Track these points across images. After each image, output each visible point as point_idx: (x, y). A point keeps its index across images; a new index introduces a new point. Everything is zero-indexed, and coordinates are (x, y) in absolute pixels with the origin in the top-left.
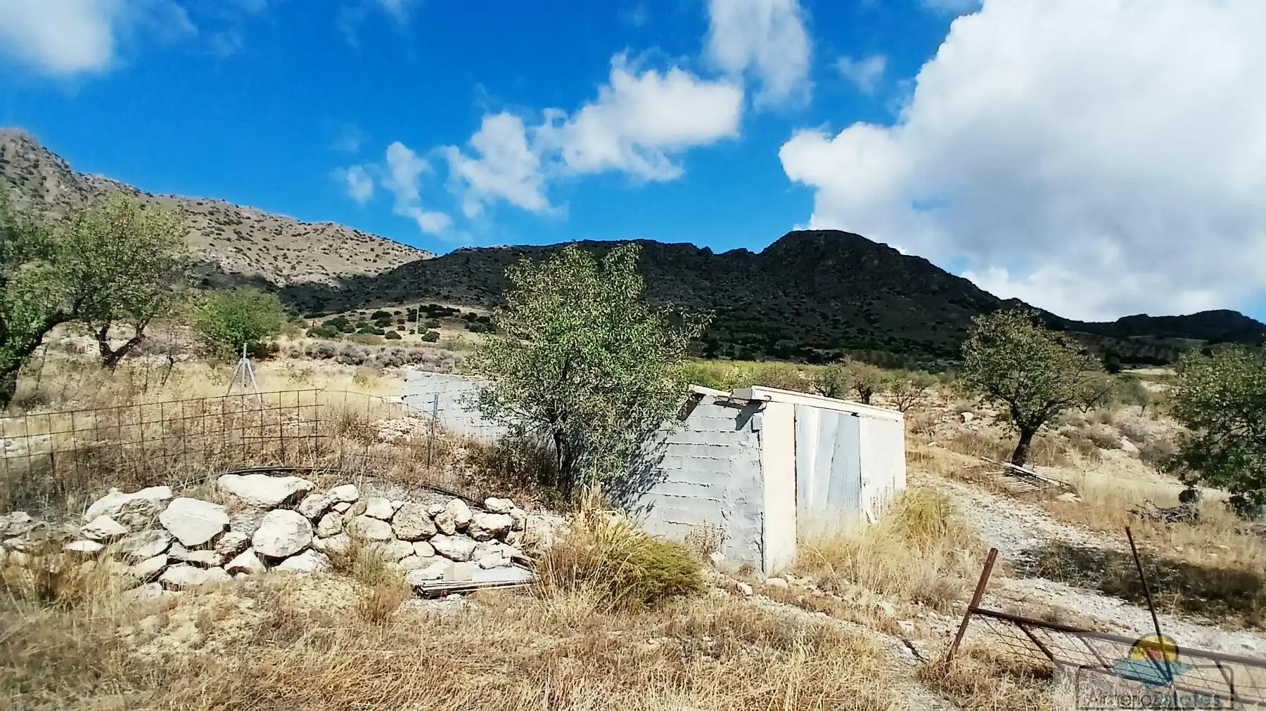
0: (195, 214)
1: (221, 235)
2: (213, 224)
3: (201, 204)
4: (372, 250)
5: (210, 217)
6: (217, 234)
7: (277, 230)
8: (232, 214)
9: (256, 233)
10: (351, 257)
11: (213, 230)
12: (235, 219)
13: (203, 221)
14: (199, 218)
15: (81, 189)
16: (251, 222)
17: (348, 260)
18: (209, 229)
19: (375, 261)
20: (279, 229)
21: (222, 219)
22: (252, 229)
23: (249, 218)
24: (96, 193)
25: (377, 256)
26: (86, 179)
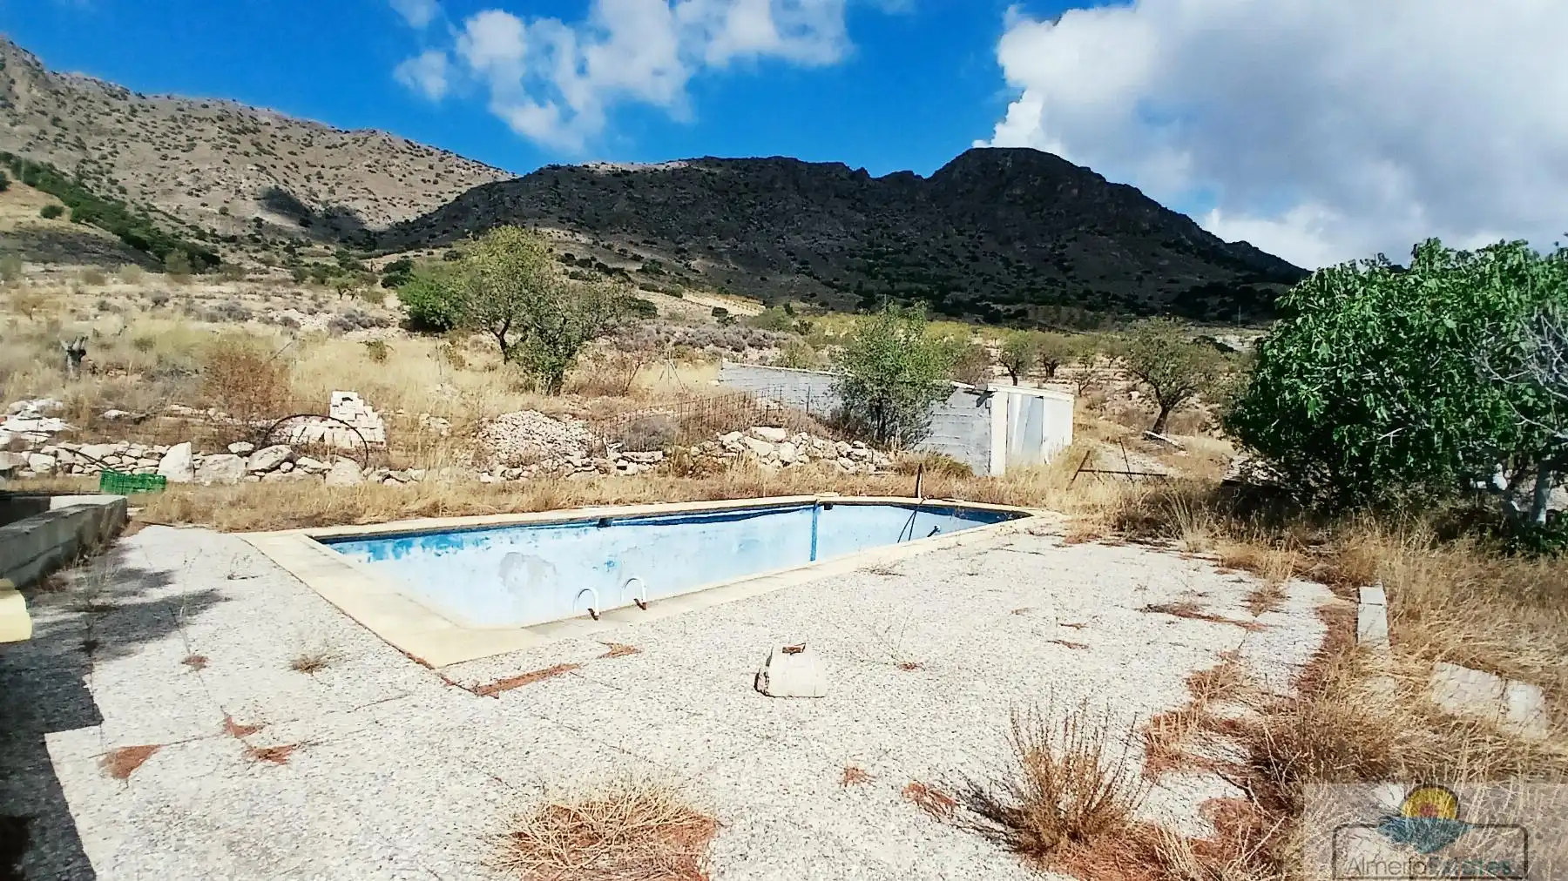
0: (200, 120)
1: (235, 147)
2: (225, 133)
3: (207, 107)
4: (431, 167)
5: (219, 124)
6: (231, 147)
7: (305, 140)
8: (246, 119)
9: (279, 144)
10: (404, 176)
11: (225, 140)
12: (250, 125)
13: (212, 131)
14: (207, 126)
15: (57, 93)
16: (271, 130)
17: (401, 180)
18: (221, 141)
19: (436, 183)
20: (309, 138)
21: (235, 126)
22: (273, 139)
23: (268, 124)
24: (76, 96)
25: (438, 175)
26: (62, 78)
